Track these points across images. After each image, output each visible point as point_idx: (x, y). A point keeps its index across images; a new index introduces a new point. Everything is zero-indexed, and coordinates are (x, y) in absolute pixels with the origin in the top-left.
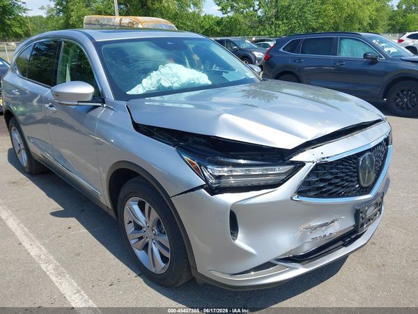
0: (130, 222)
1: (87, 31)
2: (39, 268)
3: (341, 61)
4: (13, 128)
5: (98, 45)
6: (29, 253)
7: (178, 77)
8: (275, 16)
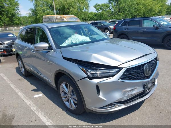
0: (62, 92)
1: (45, 24)
2: (31, 109)
3: (144, 28)
4: (19, 60)
5: (49, 29)
6: (26, 104)
7: (78, 39)
8: (118, 11)
